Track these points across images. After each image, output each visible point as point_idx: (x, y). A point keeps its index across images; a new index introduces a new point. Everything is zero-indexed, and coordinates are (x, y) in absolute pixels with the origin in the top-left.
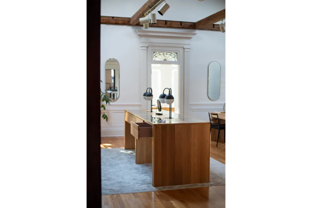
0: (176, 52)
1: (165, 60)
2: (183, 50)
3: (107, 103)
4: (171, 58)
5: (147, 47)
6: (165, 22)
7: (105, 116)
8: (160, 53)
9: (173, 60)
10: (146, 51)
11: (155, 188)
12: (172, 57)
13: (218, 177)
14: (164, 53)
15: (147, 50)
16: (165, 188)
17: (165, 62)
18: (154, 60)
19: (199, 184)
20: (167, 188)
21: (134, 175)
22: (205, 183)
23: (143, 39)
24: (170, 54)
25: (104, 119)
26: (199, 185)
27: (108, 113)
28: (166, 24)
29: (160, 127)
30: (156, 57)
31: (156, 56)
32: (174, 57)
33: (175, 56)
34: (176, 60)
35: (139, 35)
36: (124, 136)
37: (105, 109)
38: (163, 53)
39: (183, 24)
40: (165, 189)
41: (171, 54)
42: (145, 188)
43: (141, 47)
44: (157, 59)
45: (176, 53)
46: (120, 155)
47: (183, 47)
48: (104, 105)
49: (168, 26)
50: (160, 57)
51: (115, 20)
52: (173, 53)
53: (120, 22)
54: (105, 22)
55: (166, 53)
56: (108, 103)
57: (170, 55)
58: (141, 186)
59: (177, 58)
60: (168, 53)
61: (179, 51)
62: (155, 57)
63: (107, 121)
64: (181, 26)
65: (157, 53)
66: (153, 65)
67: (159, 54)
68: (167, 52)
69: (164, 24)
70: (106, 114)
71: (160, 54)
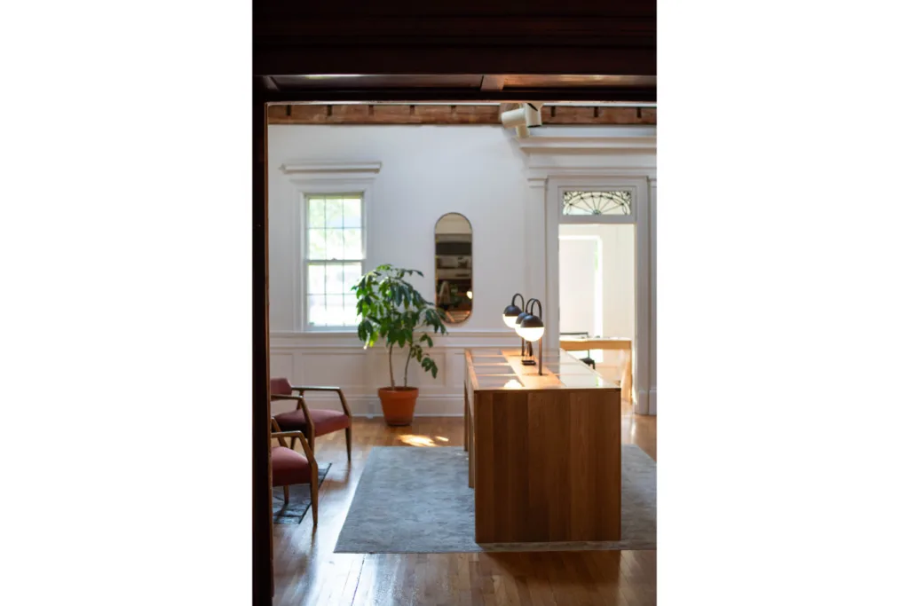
0: (627, 189)
1: (597, 213)
2: (646, 183)
3: (436, 329)
4: (610, 207)
5: (547, 181)
6: (593, 110)
7: (428, 364)
8: (583, 195)
9: (620, 211)
10: (543, 190)
11: (476, 545)
12: (616, 205)
14: (594, 194)
15: (546, 189)
16: (501, 546)
17: (597, 218)
18: (565, 212)
19: (589, 543)
20: (505, 547)
21: (445, 512)
23: (536, 160)
25: (427, 369)
26: (590, 546)
27: (444, 354)
28: (596, 115)
30: (571, 205)
31: (570, 202)
32: (623, 204)
33: (623, 202)
34: (629, 212)
35: (525, 150)
37: (431, 344)
38: (589, 194)
39: (643, 114)
40: (500, 550)
41: (614, 197)
42: (453, 543)
43: (530, 180)
44: (576, 211)
45: (628, 194)
47: (647, 177)
48: (429, 335)
49: (603, 120)
50: (581, 203)
51: (459, 113)
52: (618, 193)
53: (472, 118)
54: (433, 118)
55: (599, 194)
56: (439, 330)
57: (611, 198)
58: (447, 539)
59: (630, 206)
60: (604, 194)
61: (635, 186)
62: (568, 205)
63: (434, 375)
64: (639, 120)
65: (575, 194)
66: (563, 227)
67: (579, 197)
68: (602, 192)
69: (592, 115)
70: (431, 358)
71: (582, 198)
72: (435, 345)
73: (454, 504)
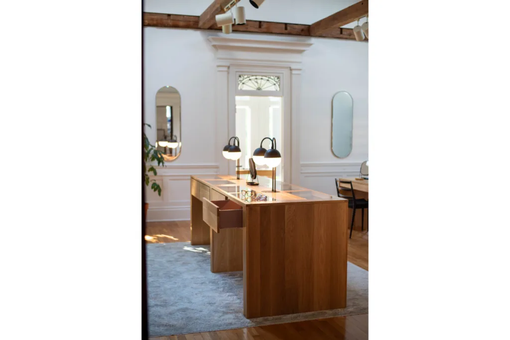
0: (278, 75)
1: (259, 89)
2: (289, 71)
3: (159, 163)
4: (269, 85)
5: (229, 67)
6: (258, 23)
7: (156, 187)
8: (251, 78)
9: (273, 88)
10: (226, 74)
11: (248, 320)
12: (271, 85)
13: (361, 296)
14: (257, 77)
15: (228, 73)
16: (266, 320)
17: (259, 92)
18: (239, 88)
19: (327, 311)
20: (271, 321)
21: (210, 294)
22: (339, 309)
23: (222, 54)
24: (267, 78)
25: (155, 190)
26: (329, 314)
27: (162, 180)
28: (260, 27)
29: (259, 208)
30: (243, 83)
31: (243, 82)
32: (275, 84)
33: (275, 83)
34: (278, 89)
35: (214, 46)
36: (189, 221)
37: (155, 174)
38: (255, 77)
39: (288, 28)
40: (268, 323)
41: (270, 79)
42: (230, 321)
43: (218, 66)
44: (245, 88)
45: (278, 78)
46: (183, 256)
47: (290, 67)
48: (154, 167)
49: (265, 30)
50: (250, 83)
51: (173, 20)
52: (272, 77)
53: (181, 23)
54: (155, 22)
55: (261, 77)
56: (161, 164)
57: (268, 80)
58: (222, 318)
59: (279, 85)
60: (263, 77)
61: (283, 73)
62: (241, 84)
63: (160, 194)
64: (286, 31)
65: (246, 77)
66: (238, 98)
67: (248, 79)
68: (262, 76)
69: (258, 26)
70: (158, 182)
71: (250, 80)
72: (158, 174)
73: (210, 286)
